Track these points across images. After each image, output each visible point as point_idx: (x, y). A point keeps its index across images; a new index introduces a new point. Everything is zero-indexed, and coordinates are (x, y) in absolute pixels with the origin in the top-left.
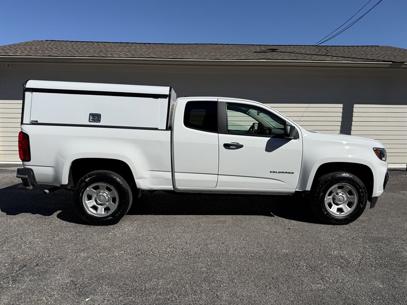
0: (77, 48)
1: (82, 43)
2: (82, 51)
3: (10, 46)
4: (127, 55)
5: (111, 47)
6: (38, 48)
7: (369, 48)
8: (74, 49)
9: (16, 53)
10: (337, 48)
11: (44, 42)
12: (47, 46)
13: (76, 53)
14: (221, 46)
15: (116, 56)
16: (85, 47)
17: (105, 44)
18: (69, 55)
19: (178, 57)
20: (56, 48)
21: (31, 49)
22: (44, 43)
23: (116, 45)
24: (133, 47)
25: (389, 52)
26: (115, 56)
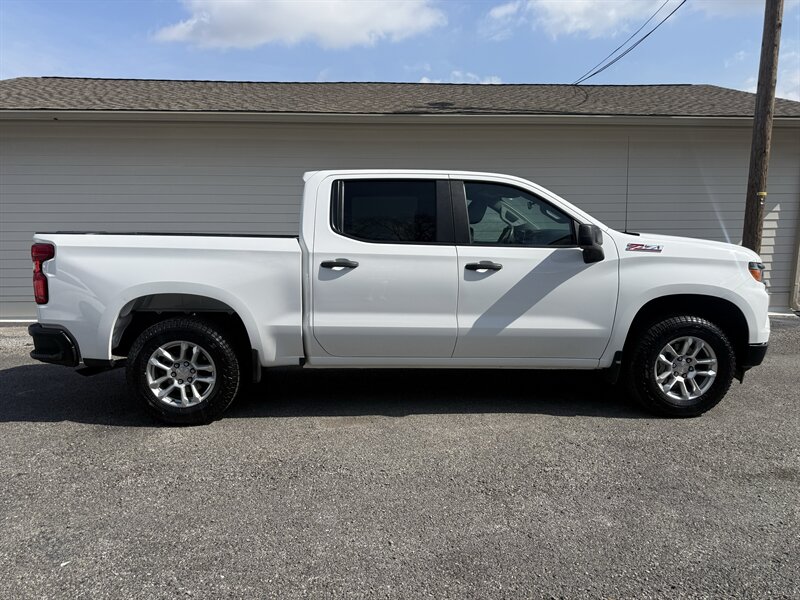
0: (102, 93)
1: (114, 83)
2: (111, 100)
4: (198, 106)
5: (173, 89)
6: (23, 93)
8: (95, 94)
10: (610, 89)
11: (40, 80)
12: (44, 89)
13: (98, 102)
15: (176, 108)
16: (119, 90)
17: (161, 83)
18: (83, 107)
19: (297, 109)
20: (60, 93)
21: (9, 95)
22: (38, 83)
23: (183, 86)
24: (215, 90)
25: (705, 98)
26: (173, 108)
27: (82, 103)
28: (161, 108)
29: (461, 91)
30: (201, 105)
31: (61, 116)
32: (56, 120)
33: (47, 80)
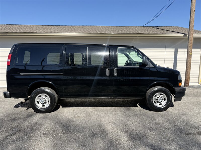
8: (19, 29)
12: (6, 27)
20: (9, 28)
27: (14, 31)
28: (35, 32)
29: (113, 28)
30: (45, 31)
31: (8, 34)
32: (7, 35)
33: (7, 25)
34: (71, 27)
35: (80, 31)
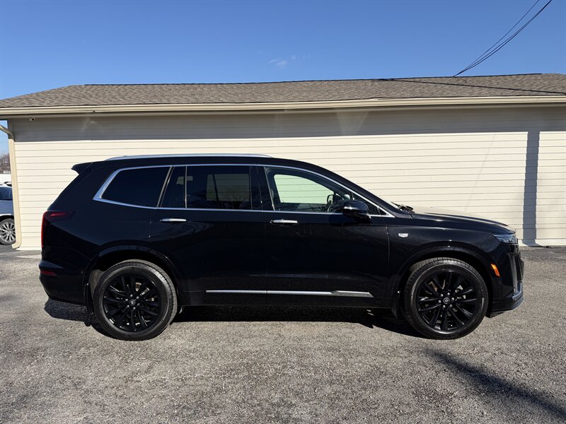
0: (123, 94)
1: (132, 87)
2: (130, 98)
3: (37, 94)
4: (189, 100)
5: (170, 90)
6: (73, 95)
7: (527, 77)
8: (120, 94)
9: (44, 102)
11: (83, 86)
12: (86, 93)
13: (122, 100)
14: (318, 83)
15: (175, 102)
16: (135, 91)
17: (162, 86)
18: (112, 103)
20: (96, 95)
21: (64, 97)
22: (82, 89)
23: (177, 87)
24: (199, 89)
26: (172, 102)
27: (111, 101)
28: (163, 102)
29: (370, 84)
30: (192, 99)
31: (97, 110)
32: (94, 112)
33: (88, 87)
34: (254, 87)
35: (282, 97)
